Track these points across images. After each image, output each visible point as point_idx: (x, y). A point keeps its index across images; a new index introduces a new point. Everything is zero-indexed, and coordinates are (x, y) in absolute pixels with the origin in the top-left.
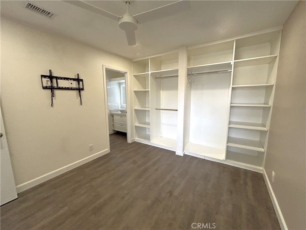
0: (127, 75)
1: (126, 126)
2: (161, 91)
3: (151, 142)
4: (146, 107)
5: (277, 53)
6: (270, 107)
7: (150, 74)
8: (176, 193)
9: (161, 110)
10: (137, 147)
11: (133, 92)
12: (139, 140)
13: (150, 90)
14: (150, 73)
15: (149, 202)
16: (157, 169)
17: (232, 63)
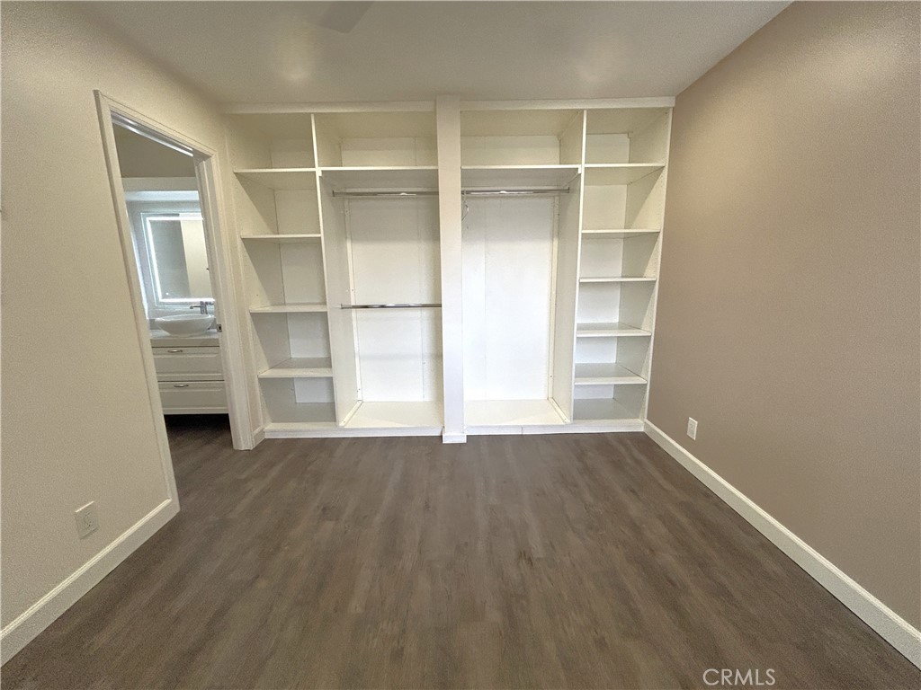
0: (210, 167)
1: (223, 387)
2: (349, 245)
3: (342, 424)
4: (285, 304)
5: (662, 160)
6: (655, 282)
7: (319, 174)
8: (538, 551)
9: (354, 310)
10: (290, 457)
11: (239, 243)
12: (286, 431)
13: (322, 235)
14: (318, 171)
15: (494, 616)
16: (427, 506)
17: (581, 171)
